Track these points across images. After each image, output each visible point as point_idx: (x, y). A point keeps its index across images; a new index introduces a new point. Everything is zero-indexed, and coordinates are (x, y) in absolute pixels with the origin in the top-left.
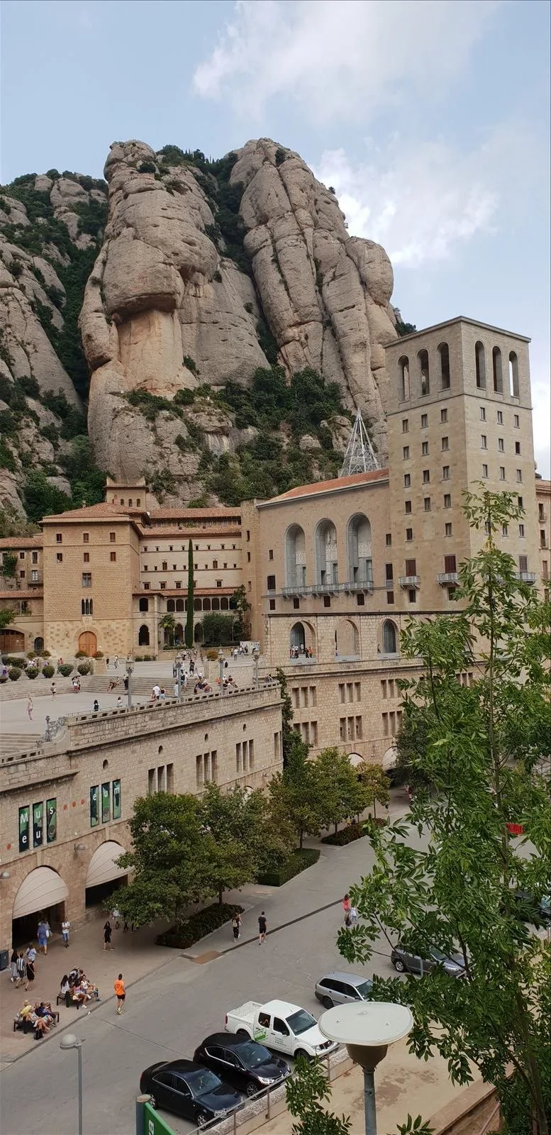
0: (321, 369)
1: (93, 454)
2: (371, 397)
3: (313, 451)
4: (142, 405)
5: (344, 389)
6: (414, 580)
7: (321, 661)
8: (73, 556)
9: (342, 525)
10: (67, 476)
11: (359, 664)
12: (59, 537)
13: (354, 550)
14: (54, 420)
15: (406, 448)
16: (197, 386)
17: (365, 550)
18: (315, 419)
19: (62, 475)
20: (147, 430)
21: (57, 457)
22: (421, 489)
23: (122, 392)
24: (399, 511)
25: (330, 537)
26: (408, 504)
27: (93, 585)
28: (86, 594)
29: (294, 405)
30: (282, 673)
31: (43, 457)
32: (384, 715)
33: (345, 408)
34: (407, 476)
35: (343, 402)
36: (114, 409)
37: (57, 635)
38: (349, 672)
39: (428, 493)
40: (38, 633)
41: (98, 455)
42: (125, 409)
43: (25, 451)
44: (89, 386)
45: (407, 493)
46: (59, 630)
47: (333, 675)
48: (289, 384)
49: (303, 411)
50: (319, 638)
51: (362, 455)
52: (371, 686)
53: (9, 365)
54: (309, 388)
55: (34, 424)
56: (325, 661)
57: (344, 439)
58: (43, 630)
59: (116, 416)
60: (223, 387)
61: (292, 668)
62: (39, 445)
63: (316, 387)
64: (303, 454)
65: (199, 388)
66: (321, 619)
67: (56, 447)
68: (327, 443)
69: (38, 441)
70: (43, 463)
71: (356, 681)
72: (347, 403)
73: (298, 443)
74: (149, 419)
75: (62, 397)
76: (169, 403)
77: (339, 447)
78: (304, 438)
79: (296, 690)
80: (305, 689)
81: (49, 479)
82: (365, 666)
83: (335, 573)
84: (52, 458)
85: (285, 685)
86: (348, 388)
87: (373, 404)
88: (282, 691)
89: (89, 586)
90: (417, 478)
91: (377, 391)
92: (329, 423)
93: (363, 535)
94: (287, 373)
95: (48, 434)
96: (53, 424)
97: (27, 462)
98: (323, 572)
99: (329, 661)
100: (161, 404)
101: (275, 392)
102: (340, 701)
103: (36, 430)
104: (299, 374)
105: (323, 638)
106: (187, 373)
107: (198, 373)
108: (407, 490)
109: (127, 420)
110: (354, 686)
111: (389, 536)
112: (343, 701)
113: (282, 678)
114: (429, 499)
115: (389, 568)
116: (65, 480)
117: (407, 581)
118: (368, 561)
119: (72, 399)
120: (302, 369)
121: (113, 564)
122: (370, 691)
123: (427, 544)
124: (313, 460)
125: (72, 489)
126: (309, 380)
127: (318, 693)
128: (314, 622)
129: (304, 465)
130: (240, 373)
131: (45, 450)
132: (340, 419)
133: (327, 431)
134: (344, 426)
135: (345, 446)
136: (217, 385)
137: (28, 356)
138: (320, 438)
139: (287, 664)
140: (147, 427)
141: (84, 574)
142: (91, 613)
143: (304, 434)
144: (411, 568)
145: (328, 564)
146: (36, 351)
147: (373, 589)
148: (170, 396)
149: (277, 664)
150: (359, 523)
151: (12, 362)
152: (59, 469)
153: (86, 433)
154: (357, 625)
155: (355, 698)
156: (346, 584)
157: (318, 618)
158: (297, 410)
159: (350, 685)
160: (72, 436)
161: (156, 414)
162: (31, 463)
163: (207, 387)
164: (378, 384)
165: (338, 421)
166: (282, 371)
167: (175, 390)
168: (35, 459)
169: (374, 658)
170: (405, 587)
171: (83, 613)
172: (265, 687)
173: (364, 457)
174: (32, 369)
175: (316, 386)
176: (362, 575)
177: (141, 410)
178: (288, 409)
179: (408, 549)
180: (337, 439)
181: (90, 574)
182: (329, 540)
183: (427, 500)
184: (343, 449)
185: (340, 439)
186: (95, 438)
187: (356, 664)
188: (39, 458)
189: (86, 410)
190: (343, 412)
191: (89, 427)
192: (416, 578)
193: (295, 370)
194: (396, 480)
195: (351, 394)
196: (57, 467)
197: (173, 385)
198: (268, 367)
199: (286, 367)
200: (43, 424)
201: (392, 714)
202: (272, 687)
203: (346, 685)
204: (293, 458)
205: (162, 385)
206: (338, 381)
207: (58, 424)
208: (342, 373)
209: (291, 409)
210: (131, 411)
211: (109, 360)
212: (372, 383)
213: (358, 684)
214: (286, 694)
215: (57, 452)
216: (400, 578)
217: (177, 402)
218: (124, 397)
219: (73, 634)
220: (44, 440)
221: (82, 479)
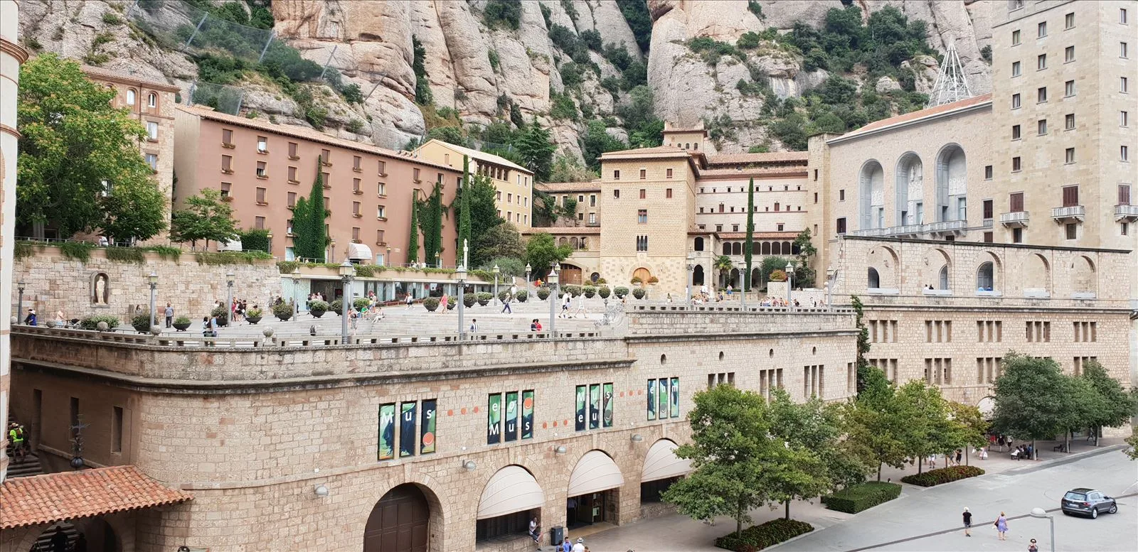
0: (903, 8)
1: (652, 103)
2: (963, 35)
3: (892, 94)
4: (704, 51)
5: (931, 27)
6: (1020, 216)
7: (904, 293)
8: (631, 193)
9: (930, 159)
10: (626, 127)
11: (950, 299)
12: (617, 174)
13: (942, 186)
14: (614, 72)
15: (1016, 64)
16: (762, 29)
17: (957, 185)
18: (895, 60)
19: (620, 126)
20: (708, 76)
21: (616, 109)
22: (1034, 110)
23: (683, 40)
24: (1004, 138)
25: (914, 174)
26: (1017, 129)
27: (648, 222)
28: (642, 231)
29: (870, 46)
30: (858, 301)
31: (603, 108)
32: (980, 360)
33: (931, 47)
34: (1017, 96)
35: (928, 41)
36: (675, 57)
37: (612, 270)
38: (938, 308)
39: (1043, 114)
40: (594, 269)
41: (656, 105)
42: (687, 56)
43: (586, 103)
44: (650, 38)
45: (1016, 117)
46: (614, 265)
47: (918, 309)
48: (865, 25)
49: (883, 51)
50: (904, 268)
51: (953, 89)
52: (964, 326)
53: (574, 19)
54: (888, 28)
55: (596, 76)
56: (910, 294)
57: (929, 80)
58: (599, 266)
59: (676, 63)
60: (791, 30)
61: (870, 298)
62: (600, 96)
63: (897, 28)
64: (880, 97)
65: (765, 32)
66: (906, 245)
67: (616, 98)
68: (909, 85)
69: (599, 93)
70: (603, 114)
71: (947, 319)
72: (934, 42)
73: (874, 85)
74: (709, 65)
75: (623, 49)
76: (733, 48)
77: (922, 89)
78: (881, 80)
79: (873, 322)
80: (884, 322)
81: (608, 130)
82: (958, 303)
83: (918, 214)
84: (611, 110)
85: (860, 314)
86: (935, 26)
87: (965, 42)
88: (858, 321)
89: (644, 222)
90: (1029, 97)
91: (971, 28)
92: (912, 64)
93: (956, 170)
94: (863, 14)
95: (609, 86)
96: (613, 76)
97: (588, 114)
98: (904, 213)
99: (915, 294)
100: (725, 50)
101: (849, 33)
102: (926, 339)
103: (597, 82)
104: (876, 13)
105: (907, 267)
106: (752, 16)
107: (764, 17)
108: (1016, 112)
109: (688, 66)
110: (943, 325)
111: (989, 169)
112: (930, 340)
113: (858, 307)
114: (1045, 121)
115: (988, 206)
116: (622, 130)
117: (1012, 217)
118: (960, 199)
119: (633, 51)
120: (881, 8)
121: (669, 200)
122: (963, 332)
123: (1040, 174)
124: (892, 102)
125: (630, 139)
126: (890, 18)
127: (900, 329)
128: (898, 248)
129: (881, 108)
130: (810, 15)
131: (605, 102)
132: (924, 58)
133: (909, 72)
134: (929, 66)
135: (930, 87)
136: (784, 28)
137: (592, 10)
138: (901, 80)
139: (864, 292)
140: (708, 73)
141: (640, 211)
142: (646, 250)
143: (881, 76)
144: (1017, 202)
145: (910, 204)
146: (600, 5)
147: (966, 230)
148: (733, 42)
149: (853, 292)
150: (952, 155)
151: (576, 16)
152: (618, 120)
153: (646, 84)
154: (951, 255)
155: (944, 338)
156: (933, 224)
157: (904, 244)
158: (874, 51)
159: (938, 323)
160: (631, 87)
161: (718, 59)
162: (591, 114)
163: (773, 30)
164: (972, 20)
165: (922, 61)
166: (858, 11)
167: (738, 36)
168: (595, 111)
169: (970, 295)
170: (1008, 225)
171: (638, 250)
172: (838, 311)
173: (956, 91)
174: (595, 23)
175: (897, 25)
176: (952, 214)
177: (703, 57)
178: (864, 51)
179: (1013, 181)
180: (921, 80)
181: (645, 211)
182: (912, 176)
183: (1042, 122)
184: (927, 91)
185: (925, 80)
186: (654, 87)
187: (947, 299)
188: (599, 109)
189: (646, 63)
190: (928, 52)
191: (648, 78)
192: (1023, 213)
193: (873, 10)
194: (1001, 101)
195: (939, 33)
196: (616, 118)
197: (736, 31)
198: (841, 7)
199: (862, 7)
200: (604, 76)
201: (989, 360)
202: (847, 313)
203: (933, 323)
204: (869, 101)
205: (724, 30)
206: (924, 19)
207: (618, 76)
208: (929, 10)
209: (866, 50)
210: (691, 58)
211: (671, 8)
212: (965, 18)
213: (948, 323)
214: (863, 325)
215: (616, 104)
216: (1002, 213)
217: (741, 46)
218: (685, 44)
219: (628, 270)
220: (605, 91)
221: (639, 129)
